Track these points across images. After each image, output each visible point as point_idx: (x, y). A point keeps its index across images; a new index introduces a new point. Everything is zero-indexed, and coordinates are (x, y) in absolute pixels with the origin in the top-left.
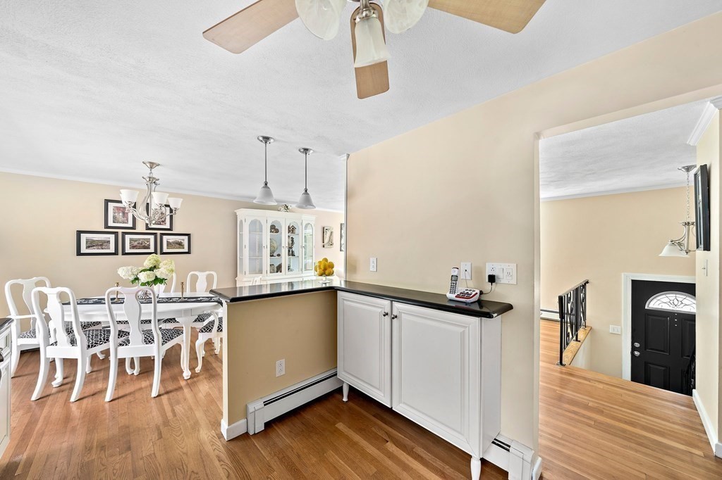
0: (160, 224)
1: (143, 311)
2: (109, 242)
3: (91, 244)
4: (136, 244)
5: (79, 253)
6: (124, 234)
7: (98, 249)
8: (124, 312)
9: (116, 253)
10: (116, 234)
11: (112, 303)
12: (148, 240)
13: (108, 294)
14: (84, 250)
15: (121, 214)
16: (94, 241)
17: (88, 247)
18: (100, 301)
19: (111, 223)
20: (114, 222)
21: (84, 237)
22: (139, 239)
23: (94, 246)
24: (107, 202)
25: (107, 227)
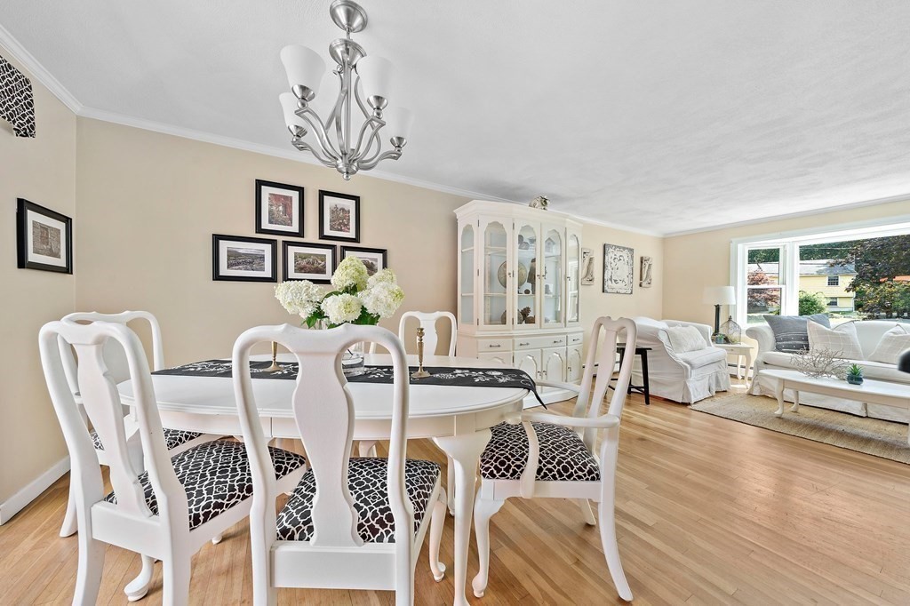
0: (341, 230)
1: (358, 414)
2: (262, 257)
3: (235, 260)
4: (304, 263)
5: (217, 277)
6: (286, 244)
7: (246, 269)
8: (292, 414)
9: (273, 279)
10: (273, 242)
11: (254, 376)
12: (323, 257)
13: (242, 353)
14: (224, 271)
15: (281, 208)
16: (240, 255)
17: (229, 266)
18: (219, 369)
19: (265, 225)
20: (270, 222)
21: (224, 246)
22: (309, 255)
23: (239, 264)
24: (260, 184)
25: (259, 229)
